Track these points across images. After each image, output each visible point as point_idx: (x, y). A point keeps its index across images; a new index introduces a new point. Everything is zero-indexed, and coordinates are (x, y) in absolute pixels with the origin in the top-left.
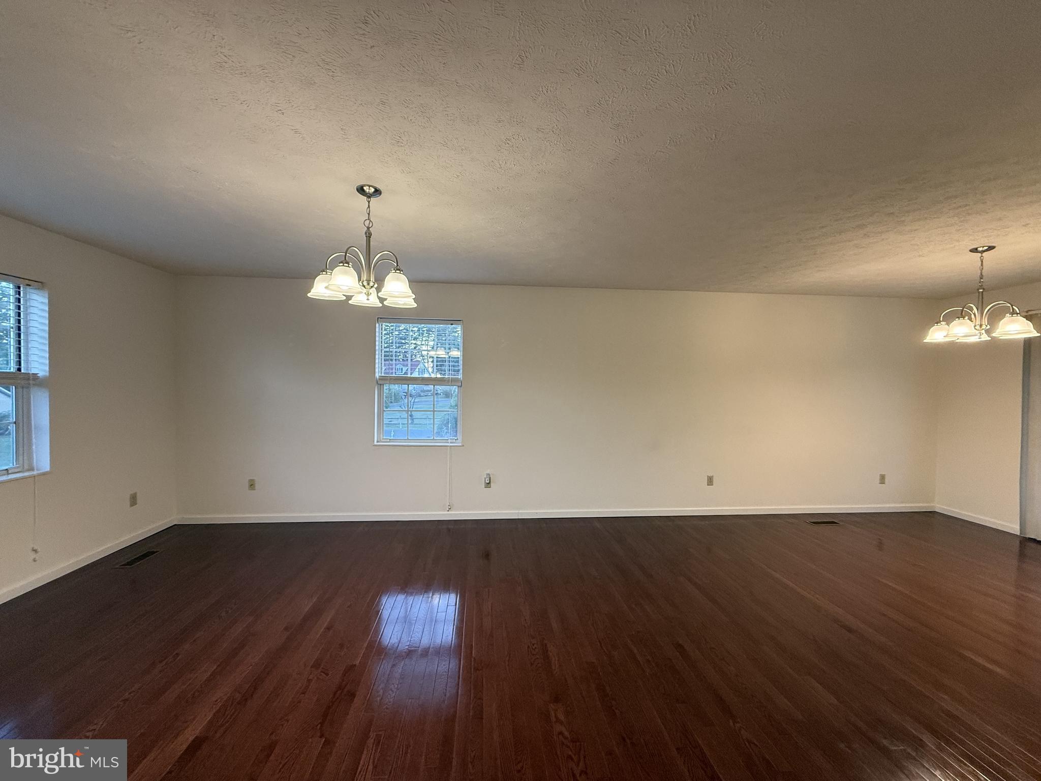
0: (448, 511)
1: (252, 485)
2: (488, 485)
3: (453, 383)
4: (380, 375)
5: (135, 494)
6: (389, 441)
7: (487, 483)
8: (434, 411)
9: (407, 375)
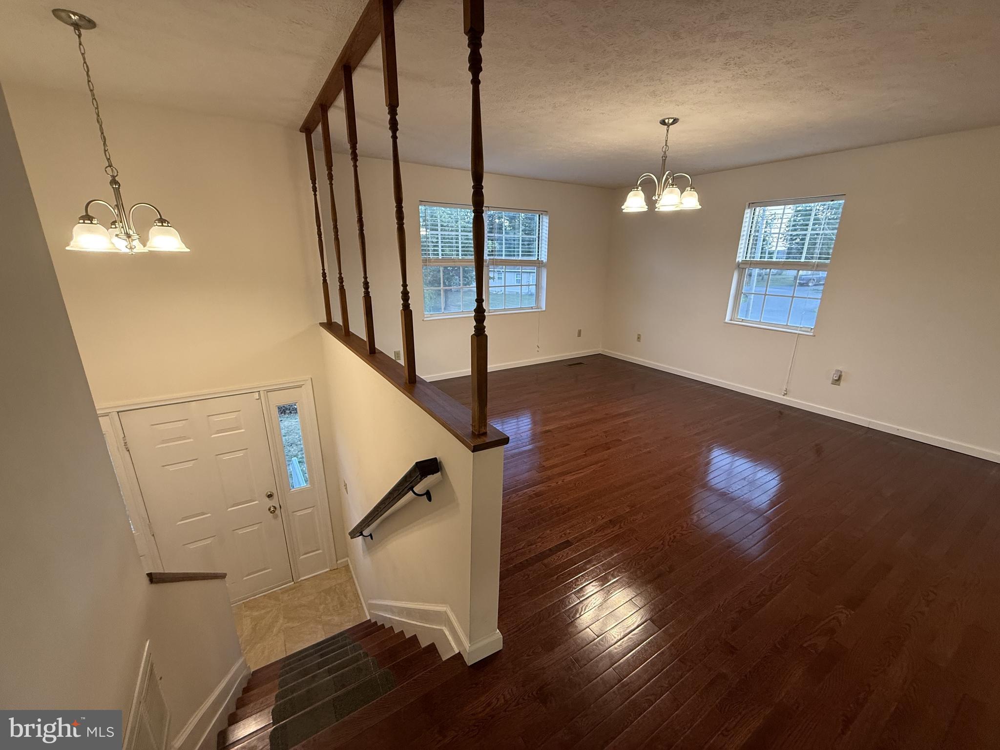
0: (784, 395)
1: (639, 338)
2: (838, 381)
3: (819, 269)
4: (744, 259)
5: (581, 330)
6: (741, 321)
7: (835, 380)
8: (793, 297)
9: (772, 259)
